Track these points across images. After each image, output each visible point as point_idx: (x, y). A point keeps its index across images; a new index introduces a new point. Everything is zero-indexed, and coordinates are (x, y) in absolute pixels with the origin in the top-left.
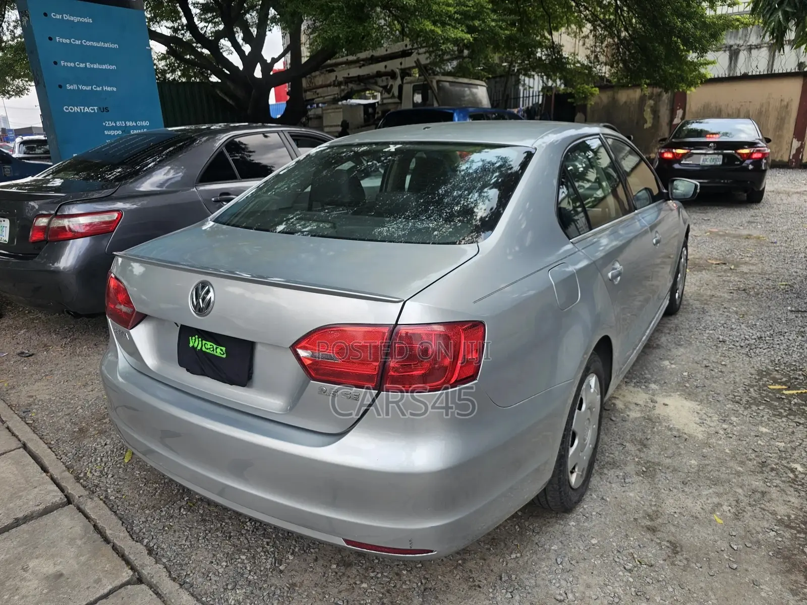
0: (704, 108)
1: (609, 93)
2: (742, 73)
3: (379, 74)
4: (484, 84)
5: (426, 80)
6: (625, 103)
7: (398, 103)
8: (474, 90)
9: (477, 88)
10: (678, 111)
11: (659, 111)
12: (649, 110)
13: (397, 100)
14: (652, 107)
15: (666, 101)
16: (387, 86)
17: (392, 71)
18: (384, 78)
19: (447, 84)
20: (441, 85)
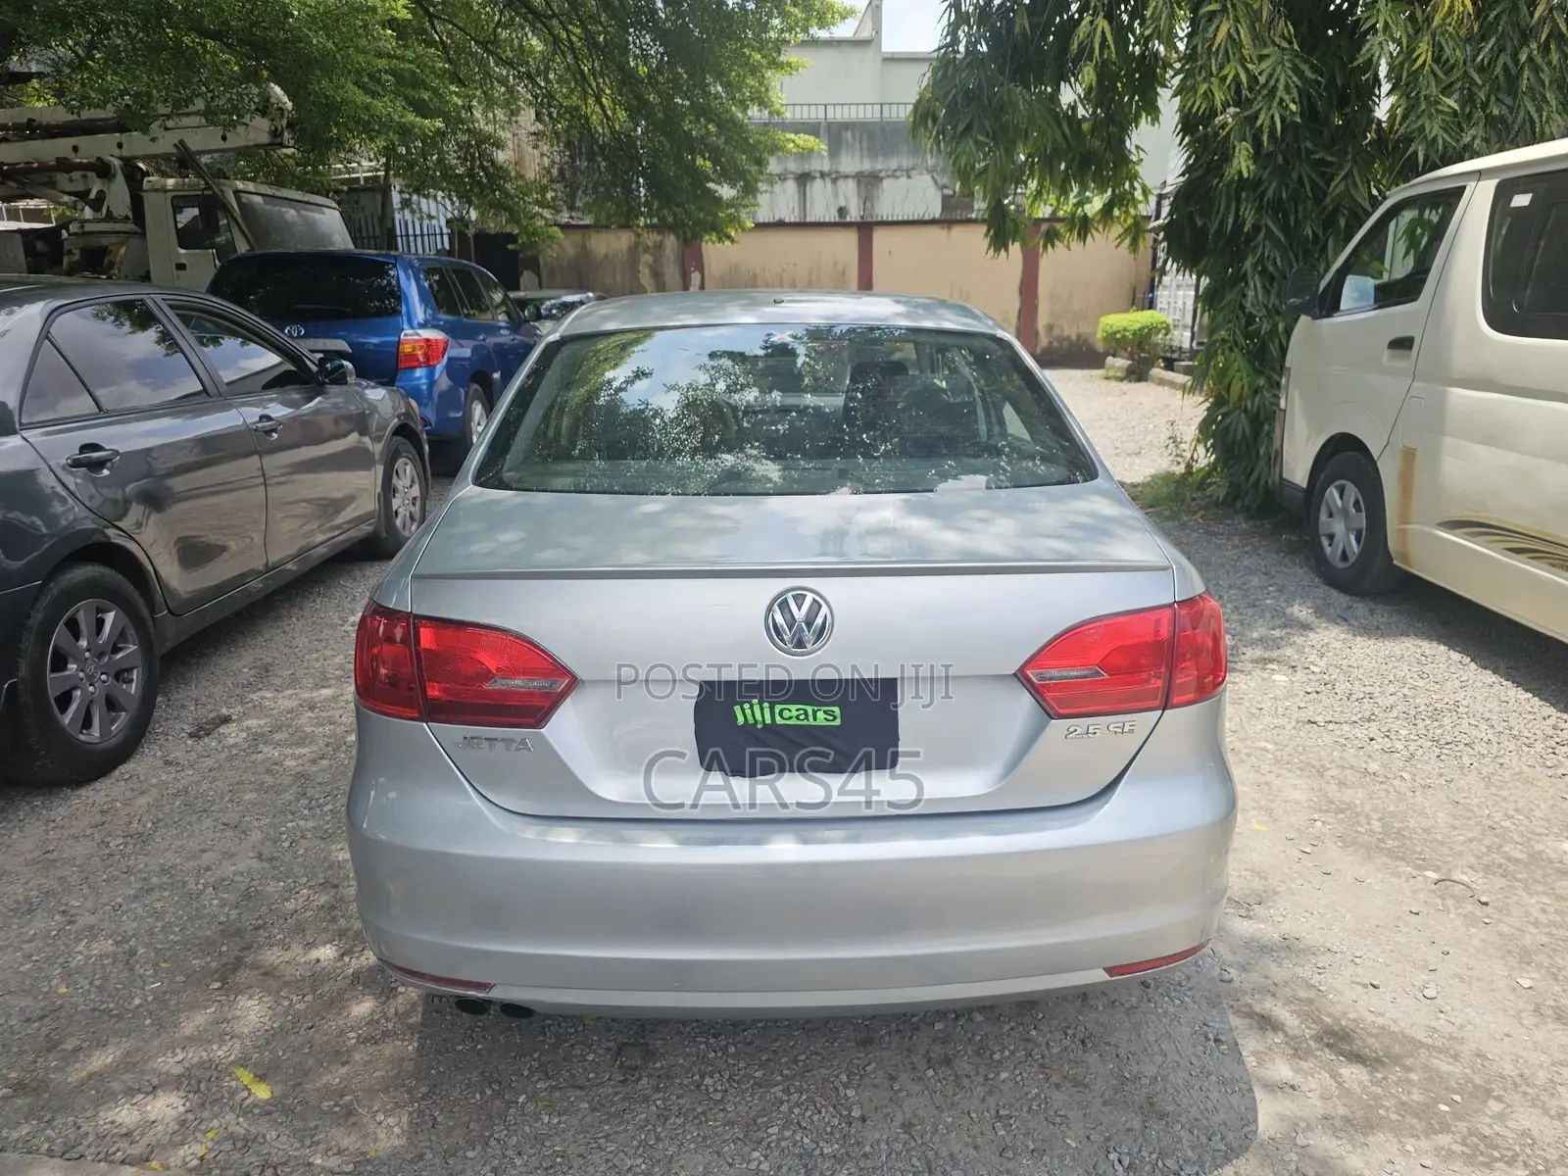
0: (731, 270)
1: (577, 237)
2: (777, 218)
3: (64, 165)
4: (335, 205)
5: (209, 187)
6: (606, 256)
7: (134, 233)
8: (317, 216)
9: (323, 213)
10: (693, 275)
11: (663, 274)
12: (647, 271)
13: (130, 227)
14: (650, 266)
15: (672, 257)
16: (89, 191)
17: (99, 159)
18: (76, 175)
19: (258, 199)
20: (244, 200)
